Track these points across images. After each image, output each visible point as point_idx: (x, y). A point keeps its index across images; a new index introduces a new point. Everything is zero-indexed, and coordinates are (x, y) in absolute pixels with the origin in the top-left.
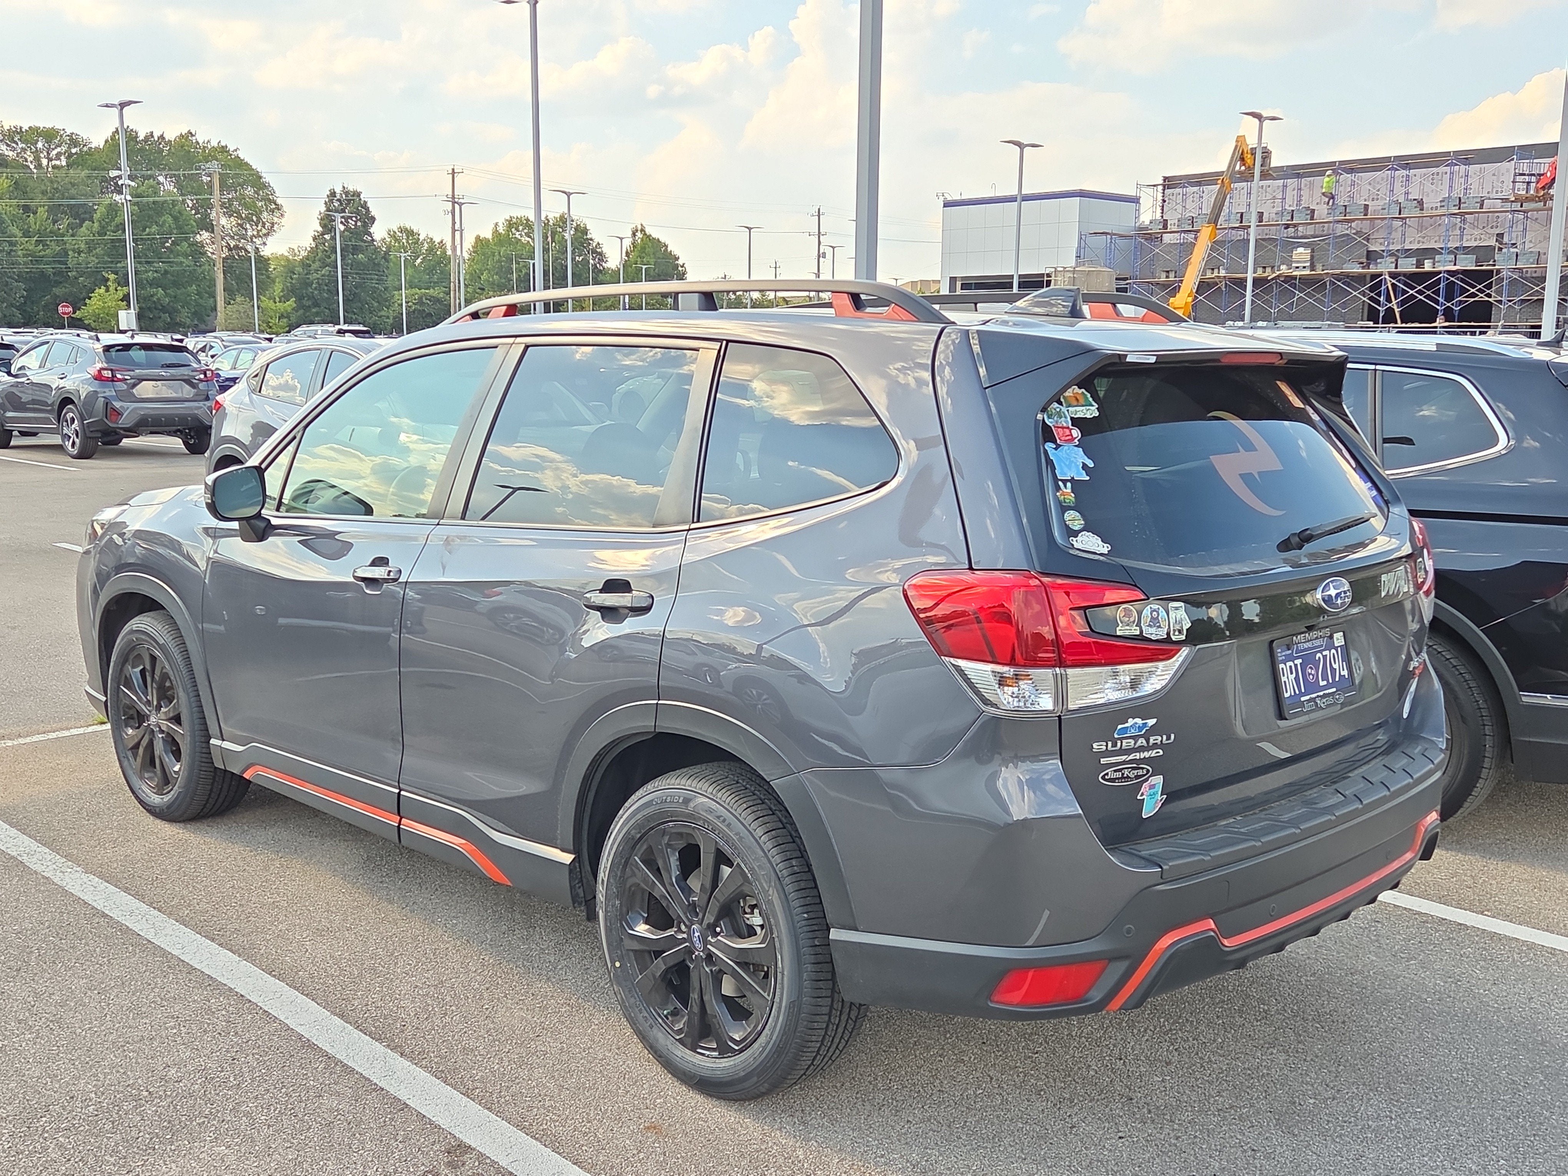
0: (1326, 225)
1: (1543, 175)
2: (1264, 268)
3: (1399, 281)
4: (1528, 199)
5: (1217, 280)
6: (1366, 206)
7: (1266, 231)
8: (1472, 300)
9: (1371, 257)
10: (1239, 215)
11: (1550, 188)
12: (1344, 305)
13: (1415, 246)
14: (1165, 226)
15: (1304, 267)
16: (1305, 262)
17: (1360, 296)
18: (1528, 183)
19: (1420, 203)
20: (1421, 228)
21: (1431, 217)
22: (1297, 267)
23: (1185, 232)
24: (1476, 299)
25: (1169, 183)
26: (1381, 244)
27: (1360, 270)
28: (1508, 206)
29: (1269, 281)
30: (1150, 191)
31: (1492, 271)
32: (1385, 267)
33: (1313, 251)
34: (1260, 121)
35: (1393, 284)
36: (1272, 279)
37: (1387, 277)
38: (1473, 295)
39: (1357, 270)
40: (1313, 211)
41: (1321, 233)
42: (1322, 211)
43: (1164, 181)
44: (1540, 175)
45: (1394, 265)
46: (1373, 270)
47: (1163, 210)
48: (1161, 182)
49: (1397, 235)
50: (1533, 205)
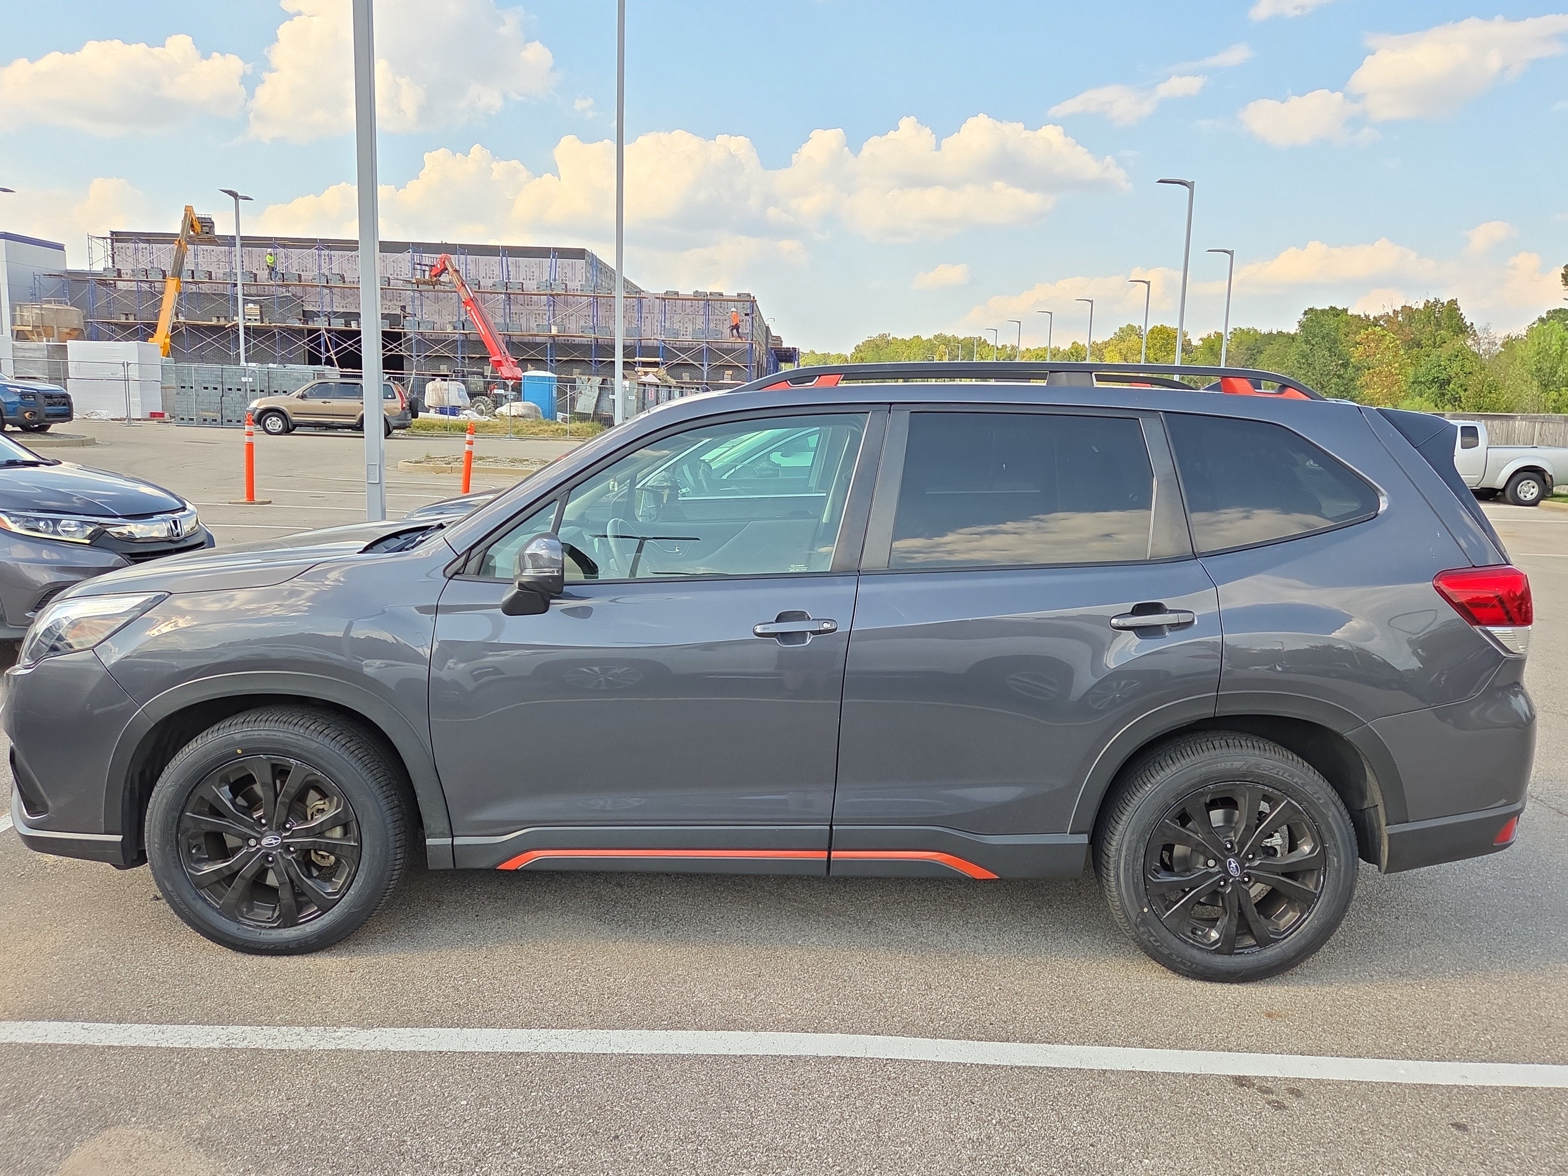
0: (266, 287)
1: (434, 266)
2: (218, 317)
3: (332, 335)
4: (425, 283)
5: (179, 325)
6: (300, 276)
7: (214, 288)
8: (390, 353)
9: (307, 316)
10: (190, 272)
11: (440, 276)
12: (290, 353)
13: (342, 310)
14: (119, 275)
15: (256, 320)
16: (256, 315)
17: (303, 344)
18: (424, 271)
19: (343, 277)
20: (343, 297)
21: (350, 288)
22: (250, 319)
23: (141, 281)
24: (392, 353)
25: (117, 237)
26: (313, 306)
27: (301, 325)
28: (409, 287)
29: (226, 329)
30: (101, 242)
31: (400, 333)
32: (321, 324)
33: (261, 307)
34: (236, 199)
35: (328, 337)
36: (229, 327)
37: (324, 332)
38: (391, 350)
39: (298, 325)
40: (255, 275)
41: (263, 293)
42: (263, 275)
43: (112, 235)
44: (431, 266)
45: (327, 323)
46: (311, 325)
47: (113, 260)
48: (109, 236)
49: (327, 299)
50: (426, 287)
